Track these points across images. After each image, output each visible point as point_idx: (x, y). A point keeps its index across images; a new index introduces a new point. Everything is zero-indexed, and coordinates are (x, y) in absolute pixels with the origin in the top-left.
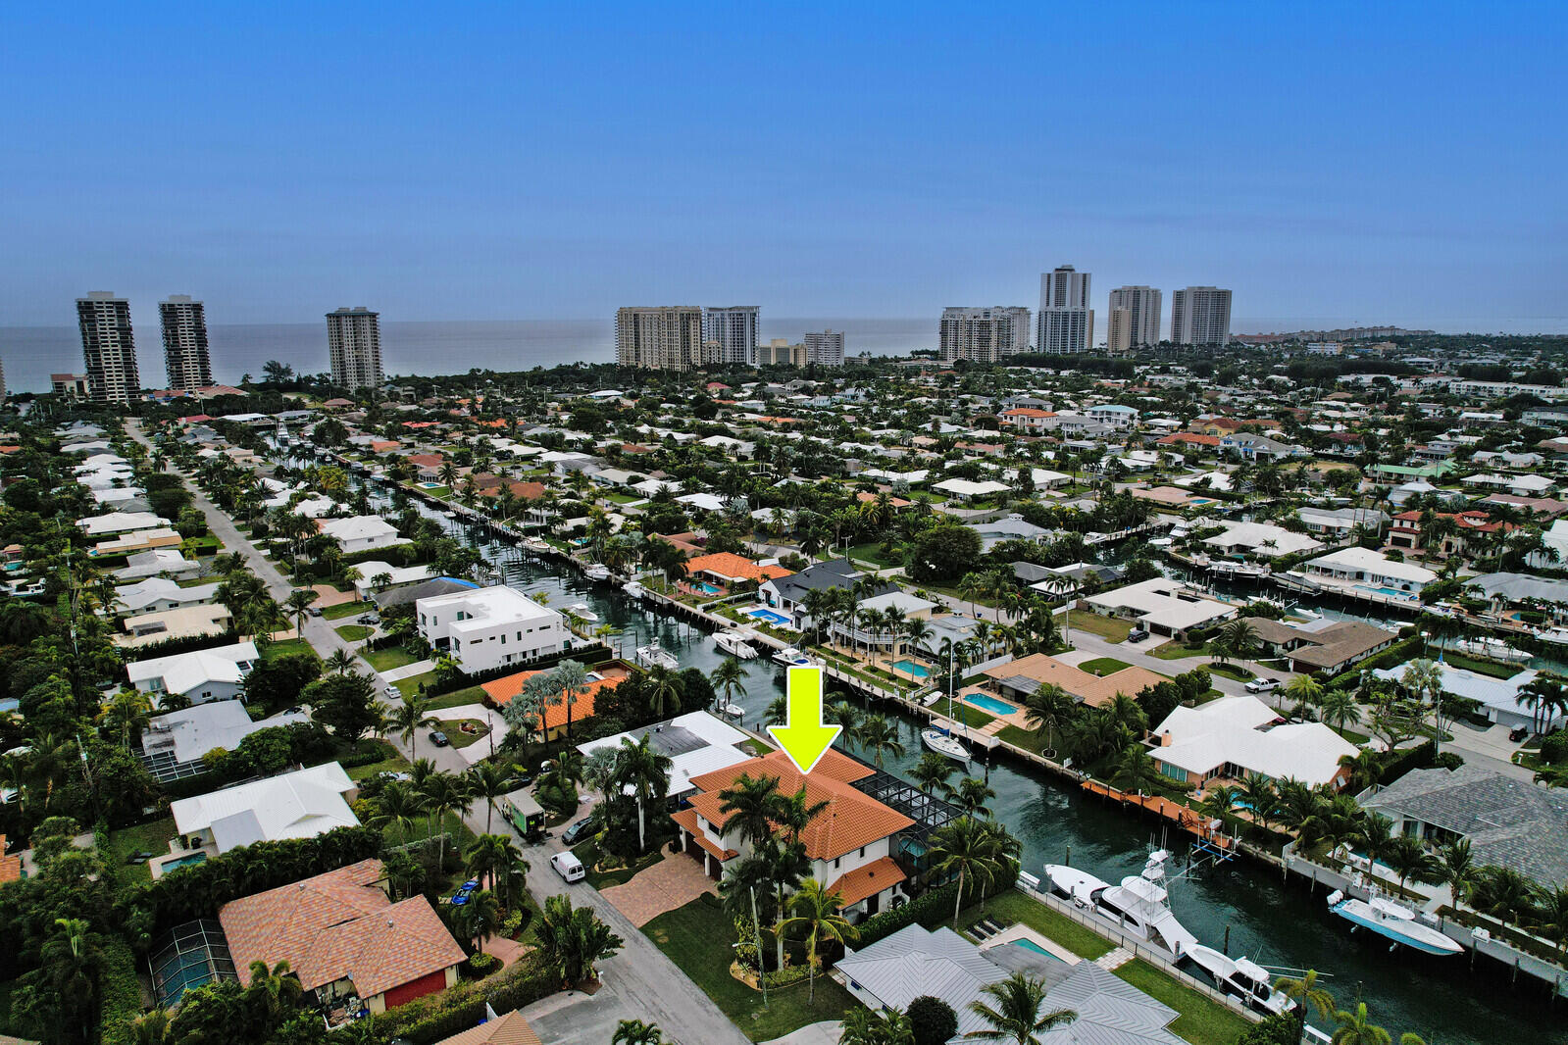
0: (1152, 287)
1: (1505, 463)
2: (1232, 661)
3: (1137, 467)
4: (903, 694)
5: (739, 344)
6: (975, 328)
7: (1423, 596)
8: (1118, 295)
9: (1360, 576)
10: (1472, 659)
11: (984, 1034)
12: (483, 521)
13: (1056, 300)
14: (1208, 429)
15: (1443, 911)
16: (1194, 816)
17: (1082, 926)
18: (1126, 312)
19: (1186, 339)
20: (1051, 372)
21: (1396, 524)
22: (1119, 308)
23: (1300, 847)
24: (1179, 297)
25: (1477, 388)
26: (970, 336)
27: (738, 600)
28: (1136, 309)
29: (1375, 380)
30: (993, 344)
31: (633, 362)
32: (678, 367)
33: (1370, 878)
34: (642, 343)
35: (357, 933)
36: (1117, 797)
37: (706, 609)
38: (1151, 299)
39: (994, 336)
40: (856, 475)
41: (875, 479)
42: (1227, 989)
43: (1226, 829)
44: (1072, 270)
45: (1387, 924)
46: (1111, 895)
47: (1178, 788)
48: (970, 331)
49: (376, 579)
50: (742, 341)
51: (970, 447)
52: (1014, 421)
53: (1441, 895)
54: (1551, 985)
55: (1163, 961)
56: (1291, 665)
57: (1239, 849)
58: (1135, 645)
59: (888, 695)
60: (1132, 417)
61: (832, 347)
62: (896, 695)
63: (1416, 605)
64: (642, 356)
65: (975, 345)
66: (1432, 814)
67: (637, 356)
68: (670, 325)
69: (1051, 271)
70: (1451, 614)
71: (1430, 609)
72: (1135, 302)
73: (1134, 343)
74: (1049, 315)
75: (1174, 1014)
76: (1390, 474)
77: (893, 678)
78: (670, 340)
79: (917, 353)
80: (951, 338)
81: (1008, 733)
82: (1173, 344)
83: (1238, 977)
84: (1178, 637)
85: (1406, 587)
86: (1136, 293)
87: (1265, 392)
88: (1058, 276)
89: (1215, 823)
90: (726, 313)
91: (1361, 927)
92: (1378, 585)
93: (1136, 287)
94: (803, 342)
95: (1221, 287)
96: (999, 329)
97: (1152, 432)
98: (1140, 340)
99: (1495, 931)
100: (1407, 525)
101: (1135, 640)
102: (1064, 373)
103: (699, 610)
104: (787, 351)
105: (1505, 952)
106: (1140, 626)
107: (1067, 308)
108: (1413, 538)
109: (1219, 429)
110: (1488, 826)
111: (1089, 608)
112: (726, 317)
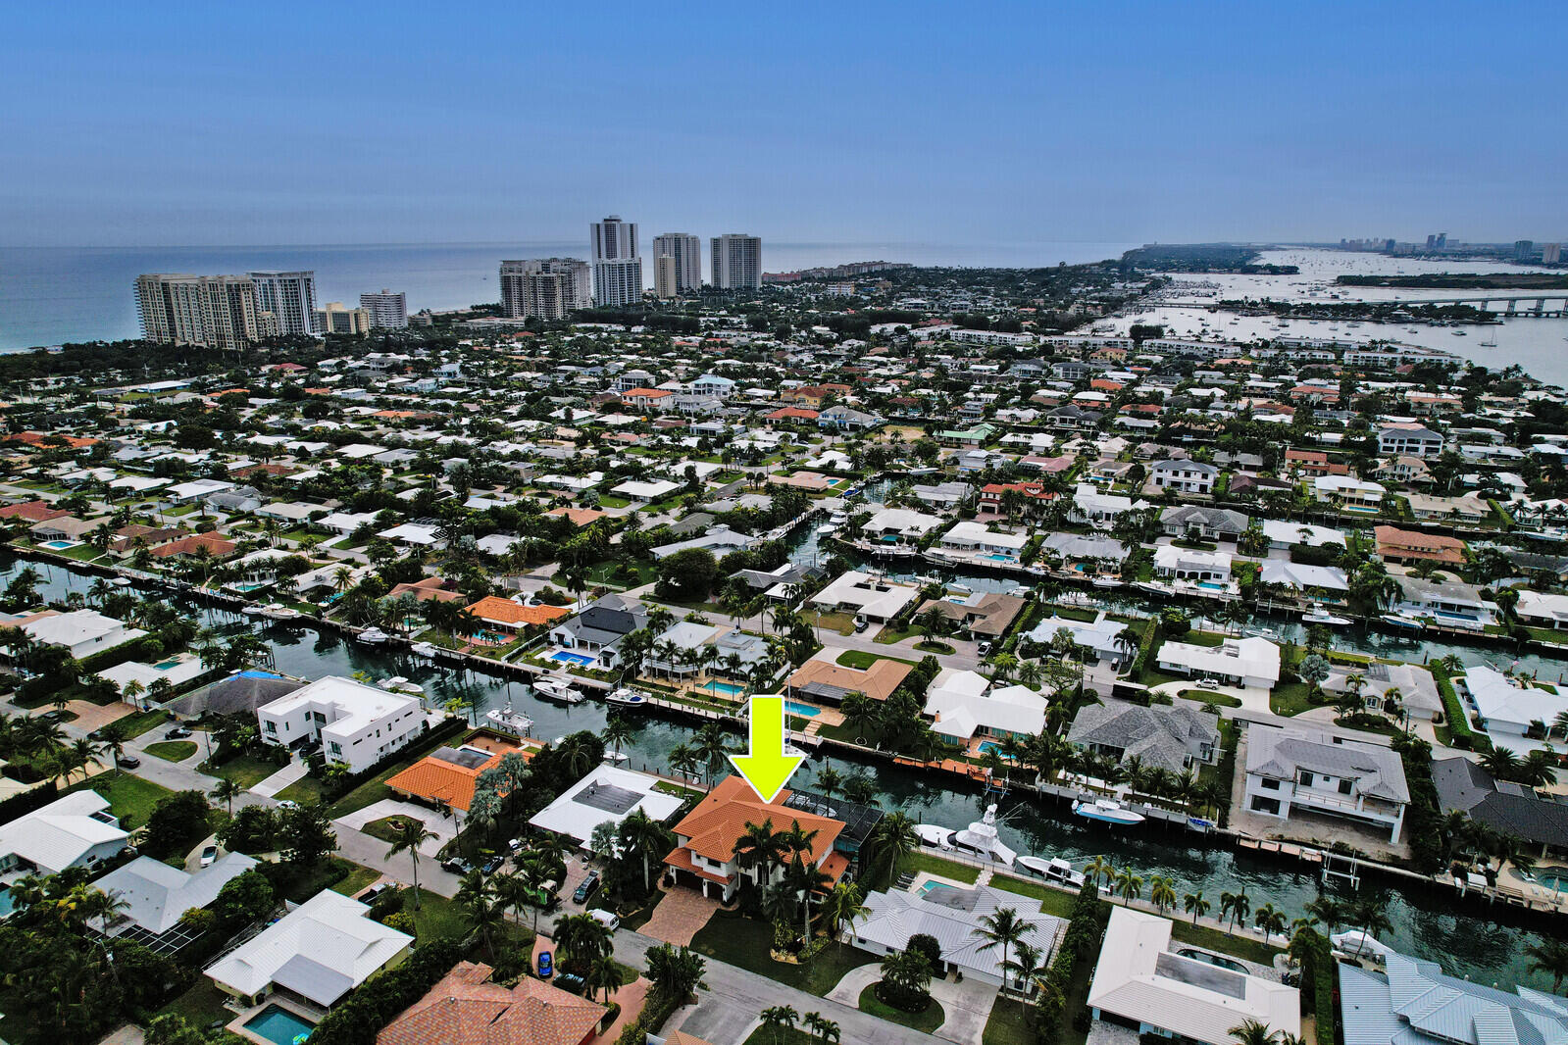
0: (691, 234)
1: (1018, 419)
2: (936, 639)
3: (766, 448)
4: (733, 713)
5: (294, 313)
6: (540, 284)
7: (1022, 560)
8: (660, 241)
9: (977, 547)
10: (1069, 609)
11: (985, 947)
12: (183, 589)
13: (607, 250)
14: (797, 397)
15: (1126, 797)
16: (975, 768)
17: (954, 863)
18: (670, 259)
19: (725, 284)
20: (621, 328)
21: (984, 496)
22: (664, 256)
23: (1043, 777)
24: (716, 244)
25: (969, 336)
26: (535, 292)
27: (533, 645)
28: (678, 256)
29: (896, 329)
30: (559, 300)
31: (166, 339)
32: (231, 345)
33: (1087, 787)
34: (176, 316)
35: (520, 1019)
36: (922, 765)
37: (509, 659)
38: (691, 247)
39: (559, 291)
40: (530, 481)
41: (551, 485)
42: (1050, 877)
43: (997, 774)
44: (618, 220)
45: (1106, 814)
46: (961, 837)
47: (956, 748)
48: (534, 287)
49: (154, 686)
50: (299, 310)
51: (615, 438)
52: (634, 402)
53: (1123, 789)
54: (1183, 825)
55: (1008, 871)
56: (973, 636)
57: (1010, 786)
58: (862, 635)
59: (721, 715)
60: (732, 390)
61: (393, 308)
62: (727, 715)
63: (1019, 567)
64: (178, 330)
65: (541, 301)
66: (1106, 738)
67: (173, 331)
68: (214, 298)
69: (600, 222)
70: (1042, 572)
71: (1029, 569)
72: (678, 247)
73: (680, 289)
74: (606, 268)
75: (1041, 902)
76: (951, 439)
77: (714, 700)
78: (216, 315)
79: (477, 307)
80: (515, 294)
81: (824, 730)
82: (715, 289)
83: (1054, 869)
84: (890, 624)
85: (1008, 552)
86: (677, 240)
87: (818, 346)
88: (606, 226)
89: (989, 771)
90: (276, 279)
91: (1092, 819)
92: (990, 553)
93: (676, 234)
94: (360, 306)
95: (751, 235)
96: (563, 285)
97: (752, 402)
98: (685, 285)
99: (1154, 802)
100: (991, 496)
101: (860, 631)
102: (635, 329)
103: (503, 662)
104: (346, 316)
105: (1161, 813)
106: (859, 619)
107: (619, 260)
108: (996, 506)
109: (807, 398)
110: (1135, 740)
111: (814, 605)
112: (276, 283)
